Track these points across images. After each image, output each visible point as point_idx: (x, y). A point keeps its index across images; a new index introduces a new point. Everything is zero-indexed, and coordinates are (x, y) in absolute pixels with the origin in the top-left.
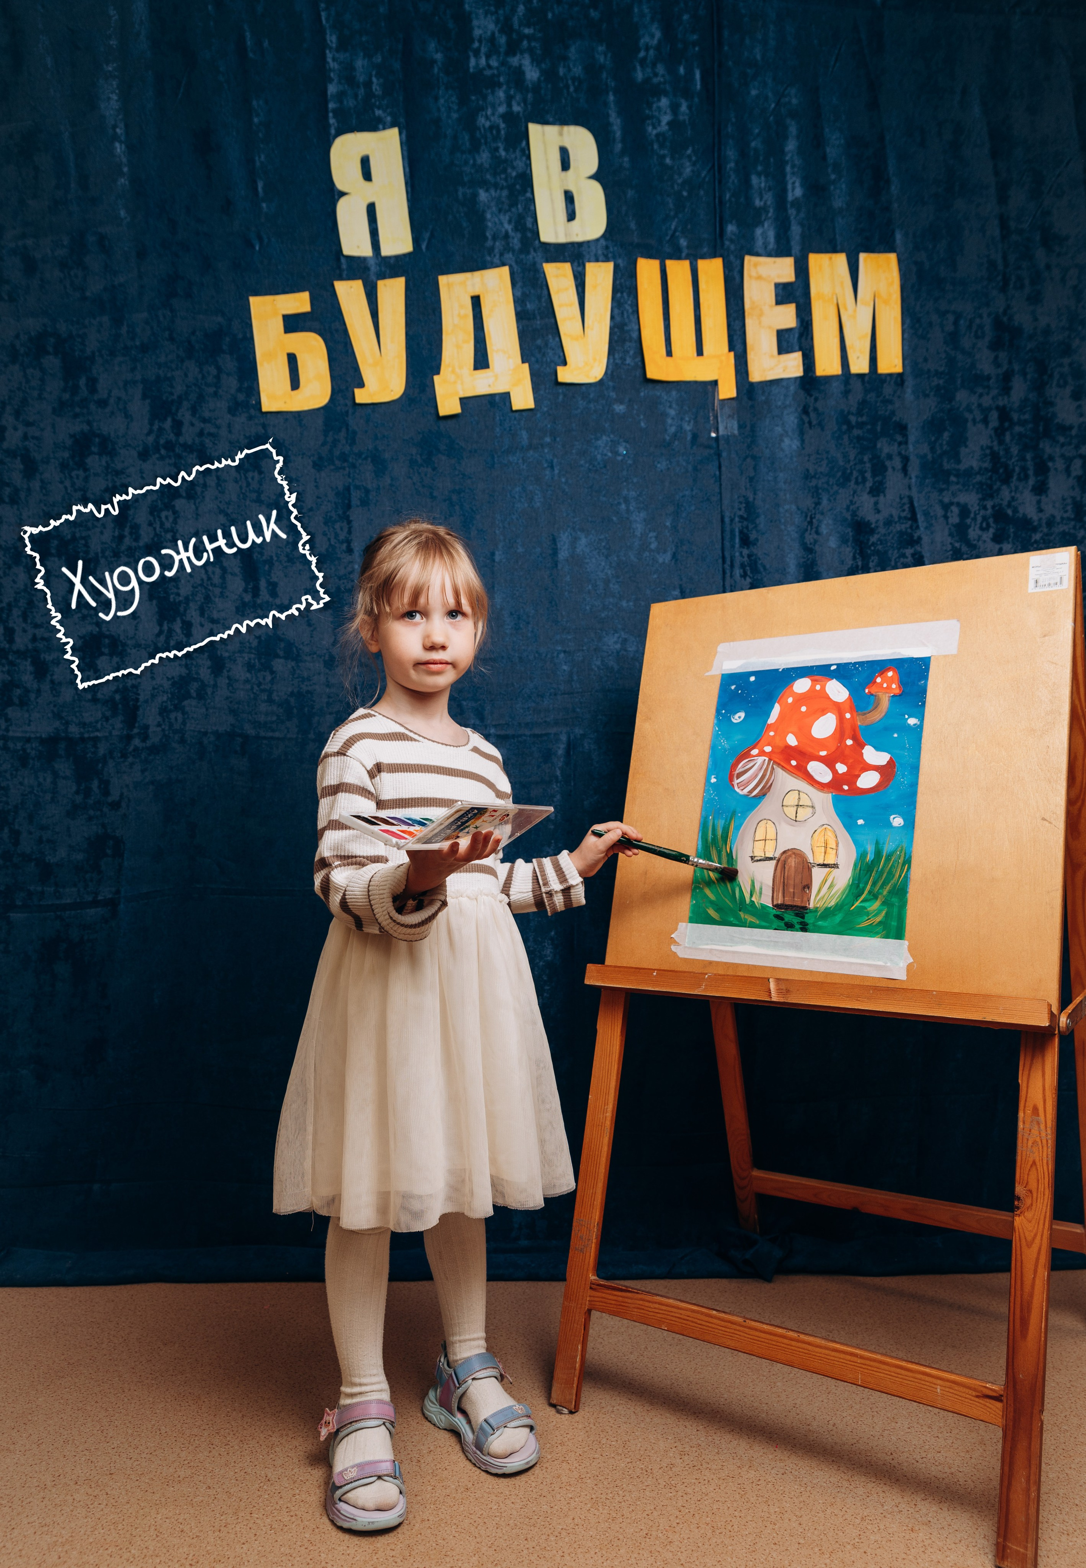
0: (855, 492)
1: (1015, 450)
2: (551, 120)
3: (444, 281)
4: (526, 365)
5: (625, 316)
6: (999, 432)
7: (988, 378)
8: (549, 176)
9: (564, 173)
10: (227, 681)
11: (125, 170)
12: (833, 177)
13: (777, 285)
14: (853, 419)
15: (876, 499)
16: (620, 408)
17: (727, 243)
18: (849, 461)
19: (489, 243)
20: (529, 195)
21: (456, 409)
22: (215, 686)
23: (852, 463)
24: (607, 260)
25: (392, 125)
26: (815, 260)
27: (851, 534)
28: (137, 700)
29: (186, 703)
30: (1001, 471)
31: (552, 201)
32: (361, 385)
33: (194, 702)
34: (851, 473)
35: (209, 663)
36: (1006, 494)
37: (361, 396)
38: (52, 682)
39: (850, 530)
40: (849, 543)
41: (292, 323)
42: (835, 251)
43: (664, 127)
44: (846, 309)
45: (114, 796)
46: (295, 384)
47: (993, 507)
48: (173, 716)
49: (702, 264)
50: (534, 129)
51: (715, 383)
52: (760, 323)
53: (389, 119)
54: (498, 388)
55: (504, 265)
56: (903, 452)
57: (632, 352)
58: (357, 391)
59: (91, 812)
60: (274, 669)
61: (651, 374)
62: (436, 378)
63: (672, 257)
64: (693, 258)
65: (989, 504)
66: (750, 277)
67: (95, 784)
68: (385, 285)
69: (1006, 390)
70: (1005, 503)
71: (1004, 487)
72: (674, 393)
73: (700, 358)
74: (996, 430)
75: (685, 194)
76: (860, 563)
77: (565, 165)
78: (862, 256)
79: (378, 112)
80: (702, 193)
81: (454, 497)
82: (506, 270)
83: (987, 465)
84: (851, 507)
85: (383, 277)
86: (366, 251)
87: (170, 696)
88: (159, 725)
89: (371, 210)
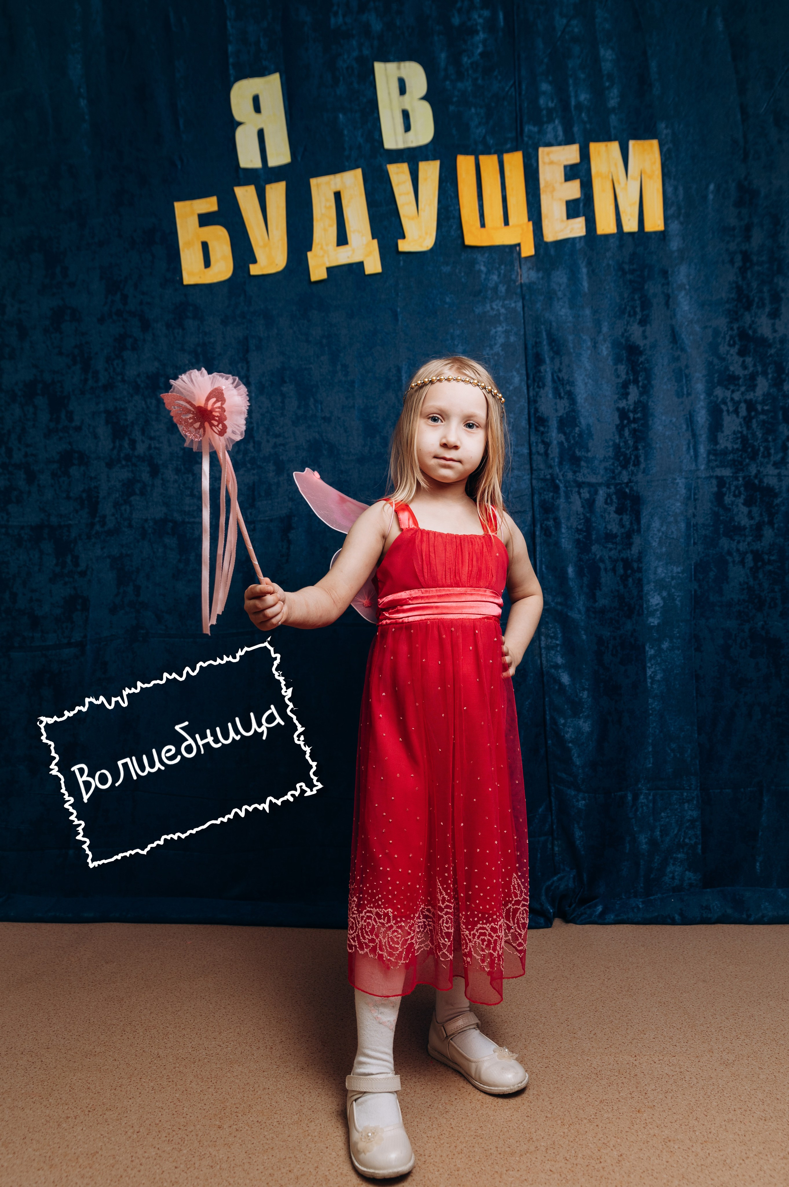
0: (628, 323)
1: (754, 285)
2: (392, 58)
3: (313, 182)
4: (375, 241)
5: (449, 200)
6: (743, 271)
7: (734, 229)
8: (391, 101)
9: (401, 98)
10: (161, 482)
11: (87, 117)
12: (607, 84)
13: (565, 167)
14: (626, 267)
15: (643, 328)
16: (446, 269)
17: (526, 139)
18: (624, 299)
19: (347, 153)
20: (376, 115)
21: (323, 275)
22: (153, 485)
23: (625, 301)
24: (434, 159)
25: (275, 72)
26: (594, 147)
27: (625, 355)
28: (98, 497)
29: (132, 498)
30: (744, 300)
31: (393, 118)
32: (255, 261)
33: (138, 498)
34: (625, 308)
35: (148, 469)
36: (748, 318)
37: (255, 270)
38: (39, 485)
39: (624, 352)
40: (624, 362)
41: (205, 220)
42: (609, 139)
43: (476, 57)
44: (619, 183)
45: (82, 566)
46: (207, 263)
47: (738, 328)
48: (123, 508)
49: (507, 157)
50: (378, 66)
51: (519, 245)
52: (552, 197)
53: (273, 67)
54: (355, 259)
55: (357, 167)
56: (666, 291)
57: (454, 227)
58: (252, 267)
59: (67, 579)
60: (195, 472)
61: (469, 240)
62: (309, 254)
63: (483, 153)
64: (500, 153)
65: (735, 326)
66: (544, 163)
67: (69, 559)
68: (271, 188)
69: (748, 238)
70: (747, 325)
71: (746, 313)
72: (486, 255)
73: (507, 227)
74: (740, 269)
75: (493, 104)
76: (631, 378)
77: (403, 90)
78: (632, 143)
79: (265, 63)
80: (506, 103)
81: (324, 341)
82: (359, 172)
83: (733, 295)
84: (625, 334)
85: (270, 182)
86: (256, 163)
87: (121, 493)
88: (113, 515)
89: (261, 134)
